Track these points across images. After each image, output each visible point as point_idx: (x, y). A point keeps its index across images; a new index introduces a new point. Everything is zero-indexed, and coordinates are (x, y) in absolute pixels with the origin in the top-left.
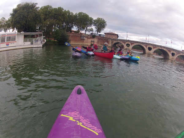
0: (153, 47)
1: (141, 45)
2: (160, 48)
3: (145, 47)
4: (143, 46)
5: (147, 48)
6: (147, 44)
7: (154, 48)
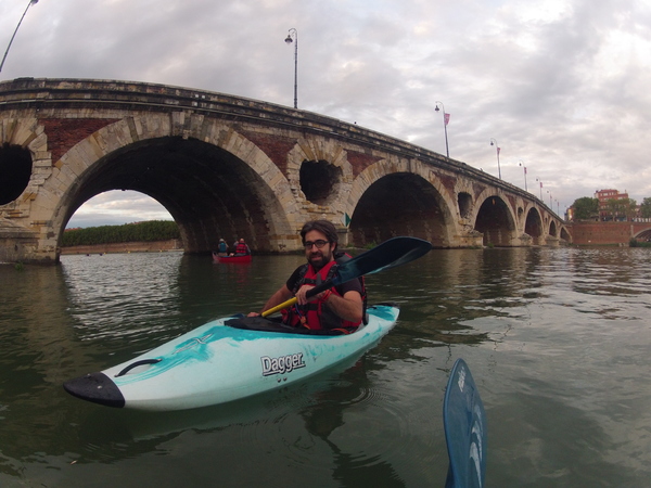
0: (351, 156)
1: (213, 133)
2: (395, 160)
3: (261, 163)
4: (238, 146)
5: (294, 167)
6: (279, 117)
7: (356, 174)
